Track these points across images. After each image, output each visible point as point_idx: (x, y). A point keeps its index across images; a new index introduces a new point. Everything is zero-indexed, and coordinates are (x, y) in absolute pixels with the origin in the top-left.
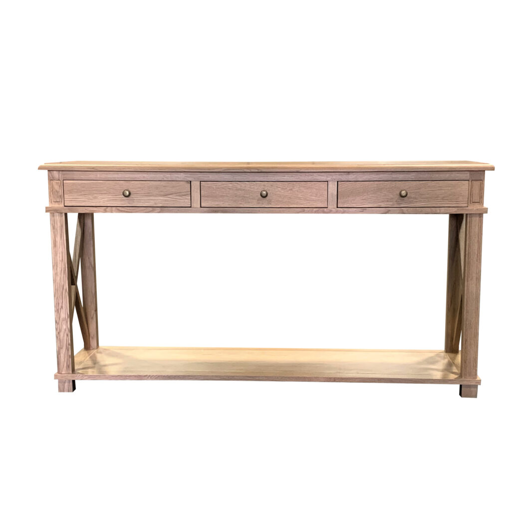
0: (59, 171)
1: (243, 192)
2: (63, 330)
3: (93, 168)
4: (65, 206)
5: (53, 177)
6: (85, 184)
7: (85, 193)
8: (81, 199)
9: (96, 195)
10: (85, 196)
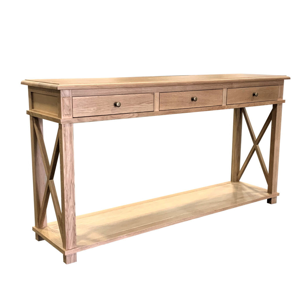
0: (69, 90)
1: (182, 98)
2: (71, 216)
3: (98, 87)
4: (73, 118)
5: (65, 95)
6: (88, 99)
7: (88, 106)
8: (85, 111)
9: (95, 107)
10: (88, 108)
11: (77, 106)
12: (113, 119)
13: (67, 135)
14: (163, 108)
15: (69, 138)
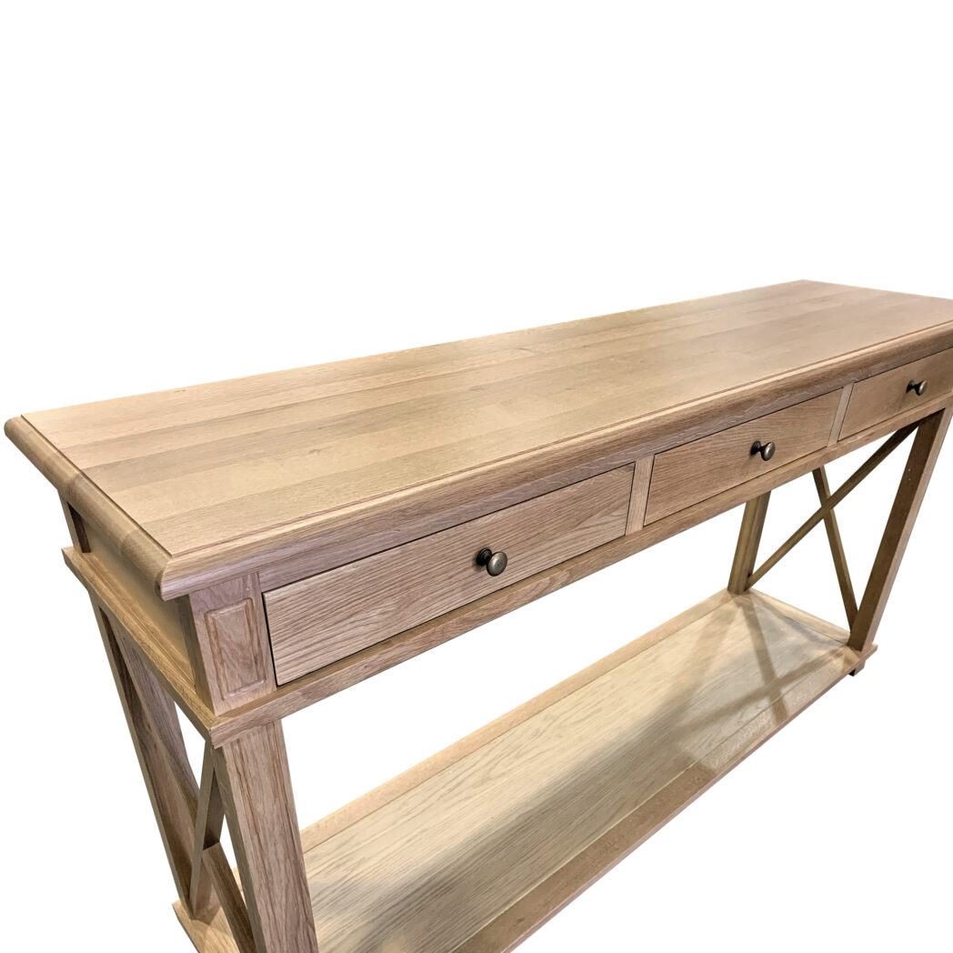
1: (725, 455)
4: (279, 687)
5: (218, 599)
6: (352, 576)
7: (351, 611)
8: (339, 637)
9: (389, 602)
10: (353, 619)
11: (296, 627)
12: (473, 625)
13: (253, 774)
14: (657, 513)
15: (266, 780)
